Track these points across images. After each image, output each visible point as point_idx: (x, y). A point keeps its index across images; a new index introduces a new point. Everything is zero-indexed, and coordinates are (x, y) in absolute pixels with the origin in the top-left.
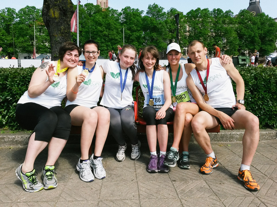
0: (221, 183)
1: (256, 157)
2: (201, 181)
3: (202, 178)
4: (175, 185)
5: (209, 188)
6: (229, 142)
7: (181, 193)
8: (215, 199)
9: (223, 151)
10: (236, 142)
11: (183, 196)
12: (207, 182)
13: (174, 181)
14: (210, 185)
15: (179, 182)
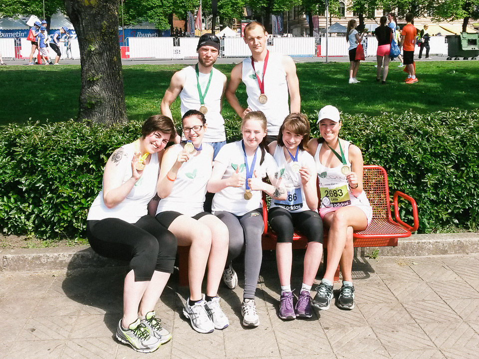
0: (394, 330)
1: (454, 285)
2: (366, 328)
3: (367, 323)
4: (327, 334)
5: (376, 338)
6: (415, 257)
7: (337, 347)
8: (383, 354)
9: (404, 274)
10: (428, 256)
11: (339, 350)
12: (374, 328)
13: (327, 328)
14: (378, 335)
15: (333, 330)
